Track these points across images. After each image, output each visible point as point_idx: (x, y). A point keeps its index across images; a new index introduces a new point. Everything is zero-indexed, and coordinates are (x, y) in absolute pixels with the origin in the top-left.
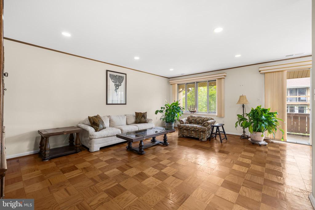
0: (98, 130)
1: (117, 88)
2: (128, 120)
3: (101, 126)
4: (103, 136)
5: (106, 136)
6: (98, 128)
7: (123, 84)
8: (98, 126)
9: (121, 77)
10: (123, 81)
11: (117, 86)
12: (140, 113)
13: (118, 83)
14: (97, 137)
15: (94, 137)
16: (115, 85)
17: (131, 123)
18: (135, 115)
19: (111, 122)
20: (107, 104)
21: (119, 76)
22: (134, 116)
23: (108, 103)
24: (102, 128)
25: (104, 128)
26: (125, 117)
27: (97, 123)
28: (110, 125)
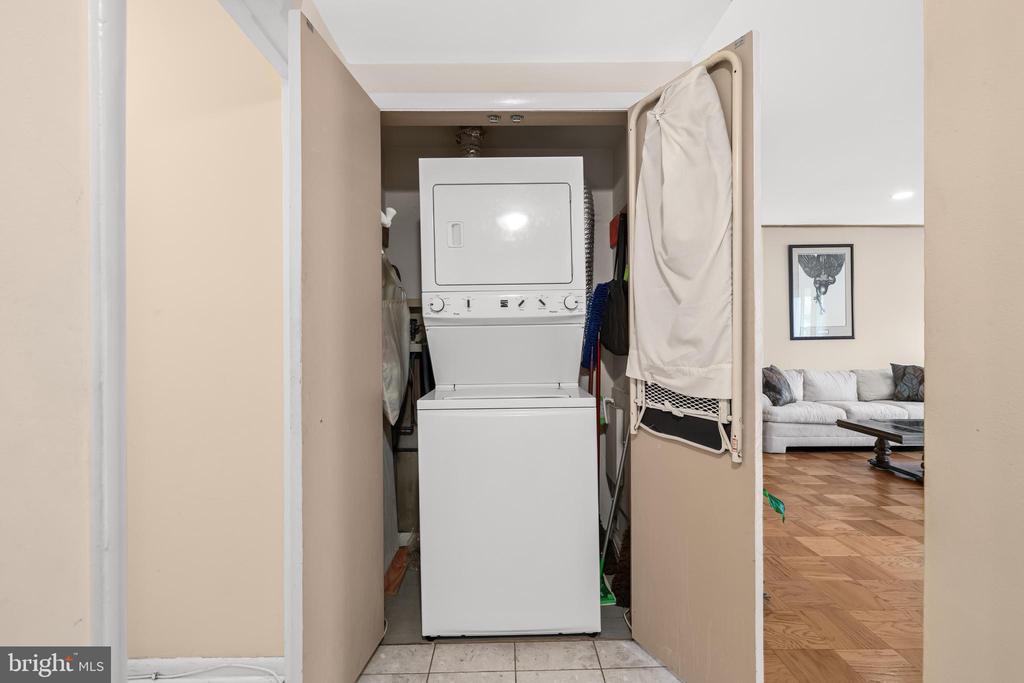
0: (781, 402)
1: (823, 290)
2: (862, 389)
3: (786, 395)
4: (795, 418)
5: (802, 420)
6: (778, 396)
7: (842, 277)
8: (779, 392)
9: (835, 256)
10: (843, 268)
11: (821, 285)
12: (914, 367)
13: (824, 277)
14: (779, 419)
15: (773, 418)
16: (815, 282)
17: (875, 397)
18: (890, 372)
19: (808, 388)
20: (792, 338)
21: (829, 256)
22: (886, 376)
23: (796, 335)
24: (789, 399)
25: (792, 401)
26: (854, 377)
27: (775, 387)
28: (804, 396)
